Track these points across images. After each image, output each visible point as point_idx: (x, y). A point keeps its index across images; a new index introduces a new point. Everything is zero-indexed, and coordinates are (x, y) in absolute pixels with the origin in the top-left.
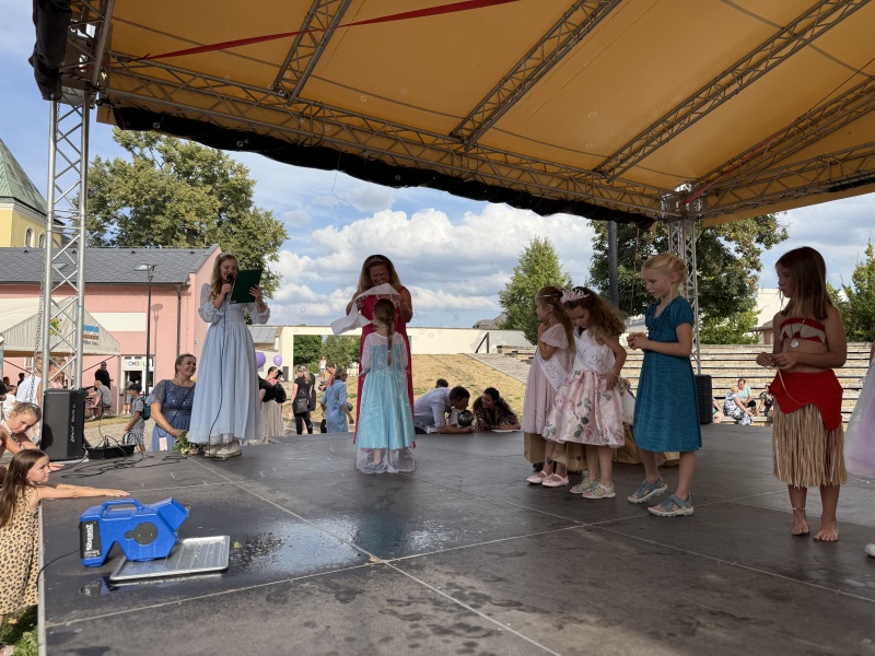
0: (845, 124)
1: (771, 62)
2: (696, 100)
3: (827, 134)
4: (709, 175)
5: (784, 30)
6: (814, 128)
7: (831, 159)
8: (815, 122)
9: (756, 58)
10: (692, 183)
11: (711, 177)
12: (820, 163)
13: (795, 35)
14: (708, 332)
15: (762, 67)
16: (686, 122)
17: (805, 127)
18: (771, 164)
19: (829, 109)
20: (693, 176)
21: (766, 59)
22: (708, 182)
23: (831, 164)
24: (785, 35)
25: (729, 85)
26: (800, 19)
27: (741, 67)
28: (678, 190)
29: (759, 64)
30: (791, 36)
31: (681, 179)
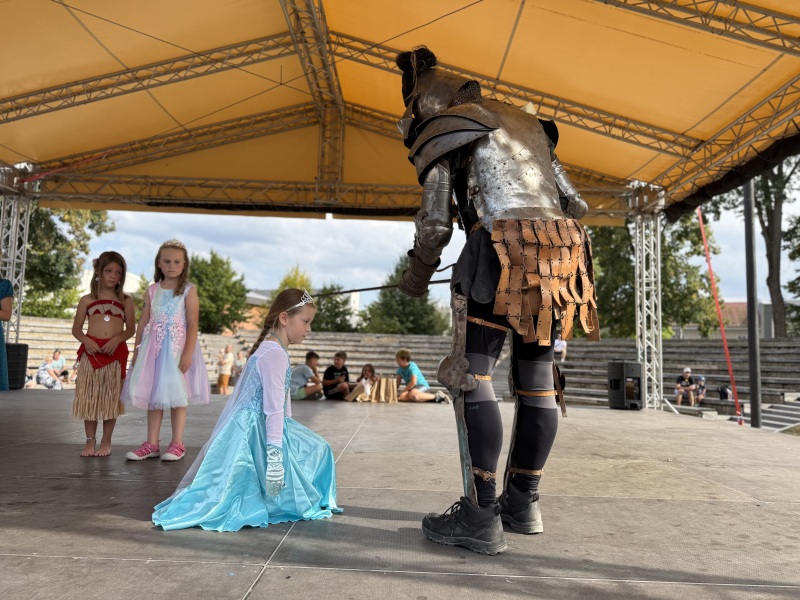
0: (164, 157)
1: (116, 91)
2: (48, 94)
3: (152, 160)
4: (51, 162)
5: (128, 70)
6: (143, 152)
7: (152, 181)
8: (144, 148)
9: (104, 82)
10: (33, 164)
11: (53, 164)
12: (144, 180)
13: (136, 78)
14: (29, 305)
15: (109, 91)
16: (35, 109)
17: (137, 149)
18: (107, 169)
19: (155, 141)
20: (36, 159)
21: (112, 86)
22: (49, 167)
23: (152, 184)
24: (129, 75)
25: (79, 93)
26: (141, 68)
27: (92, 84)
28: (18, 166)
29: (106, 87)
30: (133, 77)
31: (22, 158)
